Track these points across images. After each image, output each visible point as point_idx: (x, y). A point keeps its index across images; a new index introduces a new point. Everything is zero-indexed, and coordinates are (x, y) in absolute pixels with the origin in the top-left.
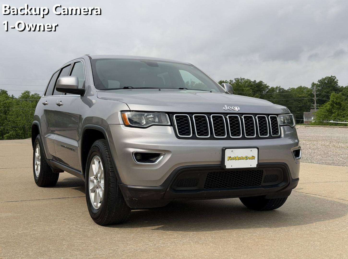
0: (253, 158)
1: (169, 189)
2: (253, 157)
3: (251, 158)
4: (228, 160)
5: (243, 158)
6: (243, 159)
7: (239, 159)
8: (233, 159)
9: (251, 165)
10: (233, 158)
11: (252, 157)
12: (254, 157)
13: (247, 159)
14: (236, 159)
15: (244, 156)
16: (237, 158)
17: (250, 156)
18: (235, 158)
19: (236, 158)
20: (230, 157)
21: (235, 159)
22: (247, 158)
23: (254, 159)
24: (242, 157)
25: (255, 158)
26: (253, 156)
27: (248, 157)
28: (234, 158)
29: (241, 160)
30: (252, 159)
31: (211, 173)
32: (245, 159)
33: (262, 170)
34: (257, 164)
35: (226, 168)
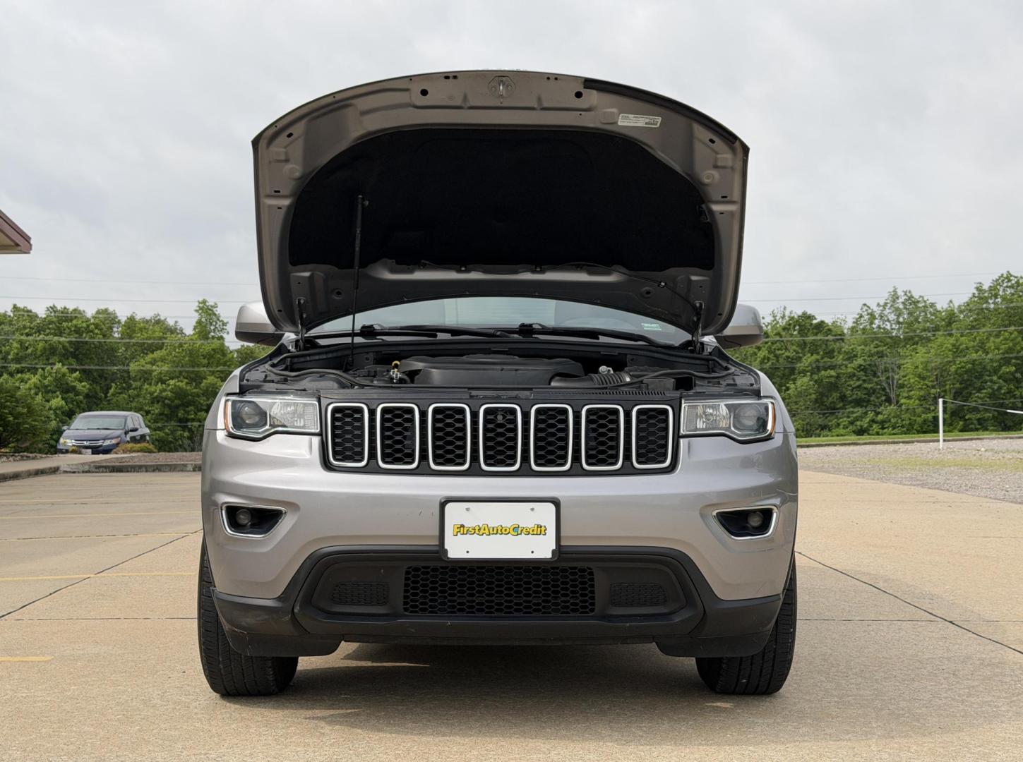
0: (540, 530)
1: (298, 608)
2: (541, 527)
3: (533, 531)
4: (457, 535)
5: (505, 530)
6: (504, 532)
7: (491, 532)
8: (473, 531)
9: (533, 552)
10: (470, 530)
11: (535, 529)
12: (543, 529)
13: (519, 532)
14: (482, 531)
15: (507, 524)
16: (484, 530)
17: (529, 523)
18: (477, 528)
19: (480, 529)
20: (463, 526)
21: (478, 531)
22: (517, 530)
23: (543, 532)
24: (500, 528)
25: (546, 530)
26: (539, 526)
27: (520, 529)
28: (474, 529)
29: (498, 535)
30: (537, 534)
31: (416, 570)
32: (512, 532)
33: (590, 569)
34: (554, 548)
35: (448, 558)
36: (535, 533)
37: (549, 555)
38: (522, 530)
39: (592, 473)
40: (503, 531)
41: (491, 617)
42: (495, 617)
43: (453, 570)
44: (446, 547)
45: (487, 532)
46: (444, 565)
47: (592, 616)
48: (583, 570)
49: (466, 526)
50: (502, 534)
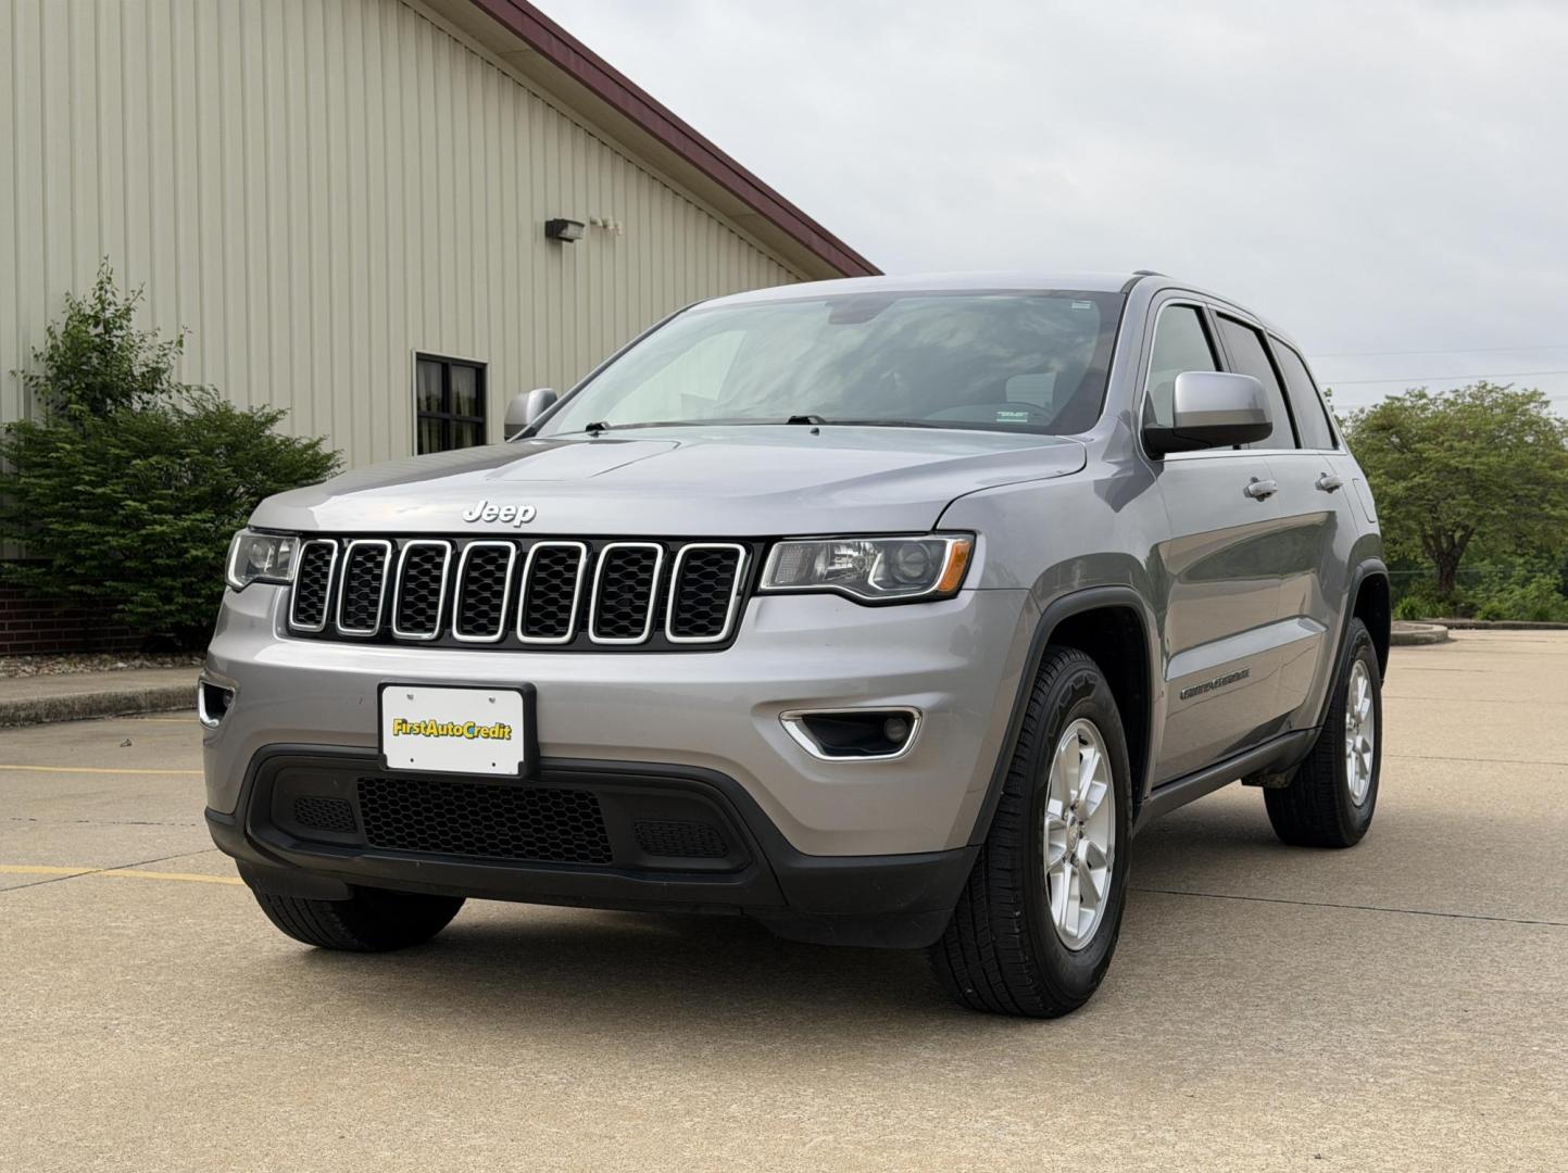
0: (502, 732)
1: (249, 828)
2: (504, 727)
3: (494, 732)
4: (398, 735)
5: (458, 730)
6: (456, 733)
7: (441, 733)
8: (418, 730)
9: (494, 765)
10: (414, 727)
11: (497, 730)
12: (507, 730)
13: (476, 734)
14: (429, 731)
15: (460, 721)
16: (432, 728)
17: (486, 720)
18: (423, 726)
19: (426, 727)
20: (405, 721)
21: (424, 729)
22: (473, 731)
23: (507, 735)
24: (450, 727)
25: (510, 732)
26: (502, 726)
27: (476, 730)
28: (419, 727)
29: (449, 737)
30: (498, 738)
31: (367, 782)
32: (466, 733)
33: (590, 794)
34: (522, 759)
35: (388, 768)
36: (496, 735)
37: (514, 771)
38: (479, 731)
39: (601, 648)
40: (455, 730)
41: (474, 859)
42: (479, 859)
43: (391, 784)
44: (385, 752)
45: (435, 731)
46: (380, 777)
47: (610, 867)
48: (581, 796)
49: (409, 721)
50: (453, 735)
